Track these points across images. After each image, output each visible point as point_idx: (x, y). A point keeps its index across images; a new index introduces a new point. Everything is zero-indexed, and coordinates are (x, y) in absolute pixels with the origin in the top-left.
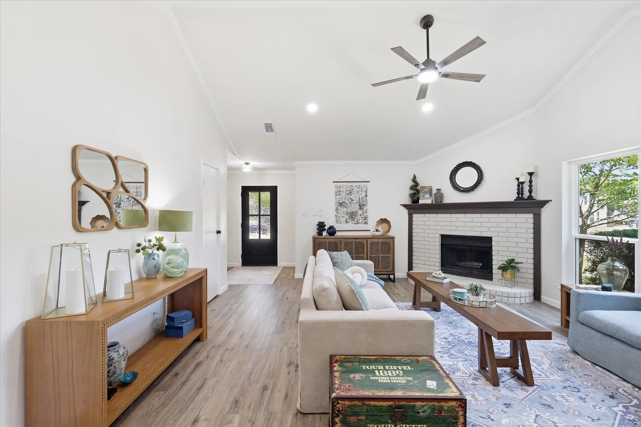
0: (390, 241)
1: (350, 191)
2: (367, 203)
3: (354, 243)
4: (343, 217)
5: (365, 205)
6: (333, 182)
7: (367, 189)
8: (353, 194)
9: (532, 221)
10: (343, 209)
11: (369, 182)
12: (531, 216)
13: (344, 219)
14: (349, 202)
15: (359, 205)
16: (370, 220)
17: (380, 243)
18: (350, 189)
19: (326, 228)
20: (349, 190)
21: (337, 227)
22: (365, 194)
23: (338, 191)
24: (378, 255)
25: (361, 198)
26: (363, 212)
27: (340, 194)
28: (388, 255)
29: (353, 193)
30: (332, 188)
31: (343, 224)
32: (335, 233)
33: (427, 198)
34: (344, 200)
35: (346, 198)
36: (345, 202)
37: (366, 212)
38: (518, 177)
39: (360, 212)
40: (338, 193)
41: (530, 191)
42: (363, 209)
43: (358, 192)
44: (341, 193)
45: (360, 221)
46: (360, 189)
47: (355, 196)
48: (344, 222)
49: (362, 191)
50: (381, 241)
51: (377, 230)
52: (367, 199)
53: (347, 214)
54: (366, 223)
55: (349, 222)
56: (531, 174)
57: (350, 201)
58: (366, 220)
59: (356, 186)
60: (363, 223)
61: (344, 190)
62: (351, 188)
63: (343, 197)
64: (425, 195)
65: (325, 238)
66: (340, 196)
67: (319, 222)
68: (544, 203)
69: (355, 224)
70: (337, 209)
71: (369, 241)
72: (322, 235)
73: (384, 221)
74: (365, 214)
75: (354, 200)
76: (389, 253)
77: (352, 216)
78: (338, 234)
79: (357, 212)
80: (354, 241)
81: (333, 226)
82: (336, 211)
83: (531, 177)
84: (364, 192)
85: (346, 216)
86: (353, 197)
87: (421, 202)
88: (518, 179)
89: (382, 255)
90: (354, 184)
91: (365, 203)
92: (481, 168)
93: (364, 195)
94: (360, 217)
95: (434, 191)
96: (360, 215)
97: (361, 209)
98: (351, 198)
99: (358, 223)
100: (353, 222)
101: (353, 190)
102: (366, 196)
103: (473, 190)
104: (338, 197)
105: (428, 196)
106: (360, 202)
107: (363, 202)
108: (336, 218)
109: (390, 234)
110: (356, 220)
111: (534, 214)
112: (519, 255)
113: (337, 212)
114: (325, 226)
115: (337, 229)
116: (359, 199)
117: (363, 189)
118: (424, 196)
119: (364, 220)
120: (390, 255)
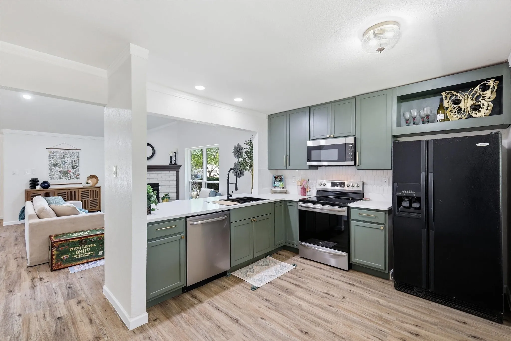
0: (98, 190)
1: (64, 156)
2: (79, 165)
3: (67, 193)
4: (57, 174)
5: (77, 166)
6: (47, 148)
7: (79, 155)
8: (67, 158)
9: (176, 175)
10: (56, 168)
11: (81, 150)
13: (58, 176)
14: (63, 164)
15: (72, 166)
16: (81, 176)
17: (89, 191)
18: (63, 154)
19: (40, 183)
20: (62, 155)
21: (50, 182)
22: (77, 158)
23: (52, 156)
24: (88, 200)
25: (73, 161)
26: (76, 171)
27: (54, 158)
28: (96, 199)
29: (67, 157)
30: (47, 153)
31: (56, 180)
32: (49, 186)
34: (57, 162)
35: (60, 160)
36: (59, 164)
37: (78, 171)
38: (170, 154)
39: (73, 171)
40: (52, 157)
41: (175, 161)
42: (75, 168)
43: (70, 157)
44: (55, 157)
45: (73, 177)
46: (73, 155)
47: (68, 160)
48: (58, 178)
49: (74, 156)
50: (90, 189)
51: (87, 183)
52: (79, 162)
53: (61, 172)
54: (78, 178)
55: (62, 178)
56: (175, 153)
57: (64, 163)
58: (78, 177)
59: (69, 152)
60: (75, 179)
61: (58, 155)
62: (64, 154)
63: (57, 160)
65: (39, 191)
66: (54, 159)
67: (32, 179)
68: (180, 166)
69: (69, 179)
70: (50, 169)
71: (80, 191)
72: (35, 188)
73: (93, 177)
74: (77, 172)
75: (67, 162)
76: (96, 197)
77: (65, 173)
78: (51, 187)
79: (70, 171)
80: (67, 191)
81: (47, 182)
82: (49, 170)
84: (76, 157)
85: (60, 174)
86: (66, 160)
89: (90, 199)
90: (67, 151)
91: (77, 165)
92: (154, 146)
93: (76, 159)
94: (73, 174)
96: (73, 173)
97: (73, 168)
98: (64, 161)
99: (71, 179)
100: (67, 178)
101: (66, 155)
102: (78, 160)
103: (151, 159)
104: (52, 160)
106: (73, 164)
107: (76, 164)
108: (49, 175)
109: (97, 185)
110: (69, 177)
111: (177, 172)
112: (170, 191)
113: (51, 171)
114: (38, 181)
115: (51, 184)
116: (72, 162)
117: (76, 155)
119: (76, 176)
120: (97, 199)
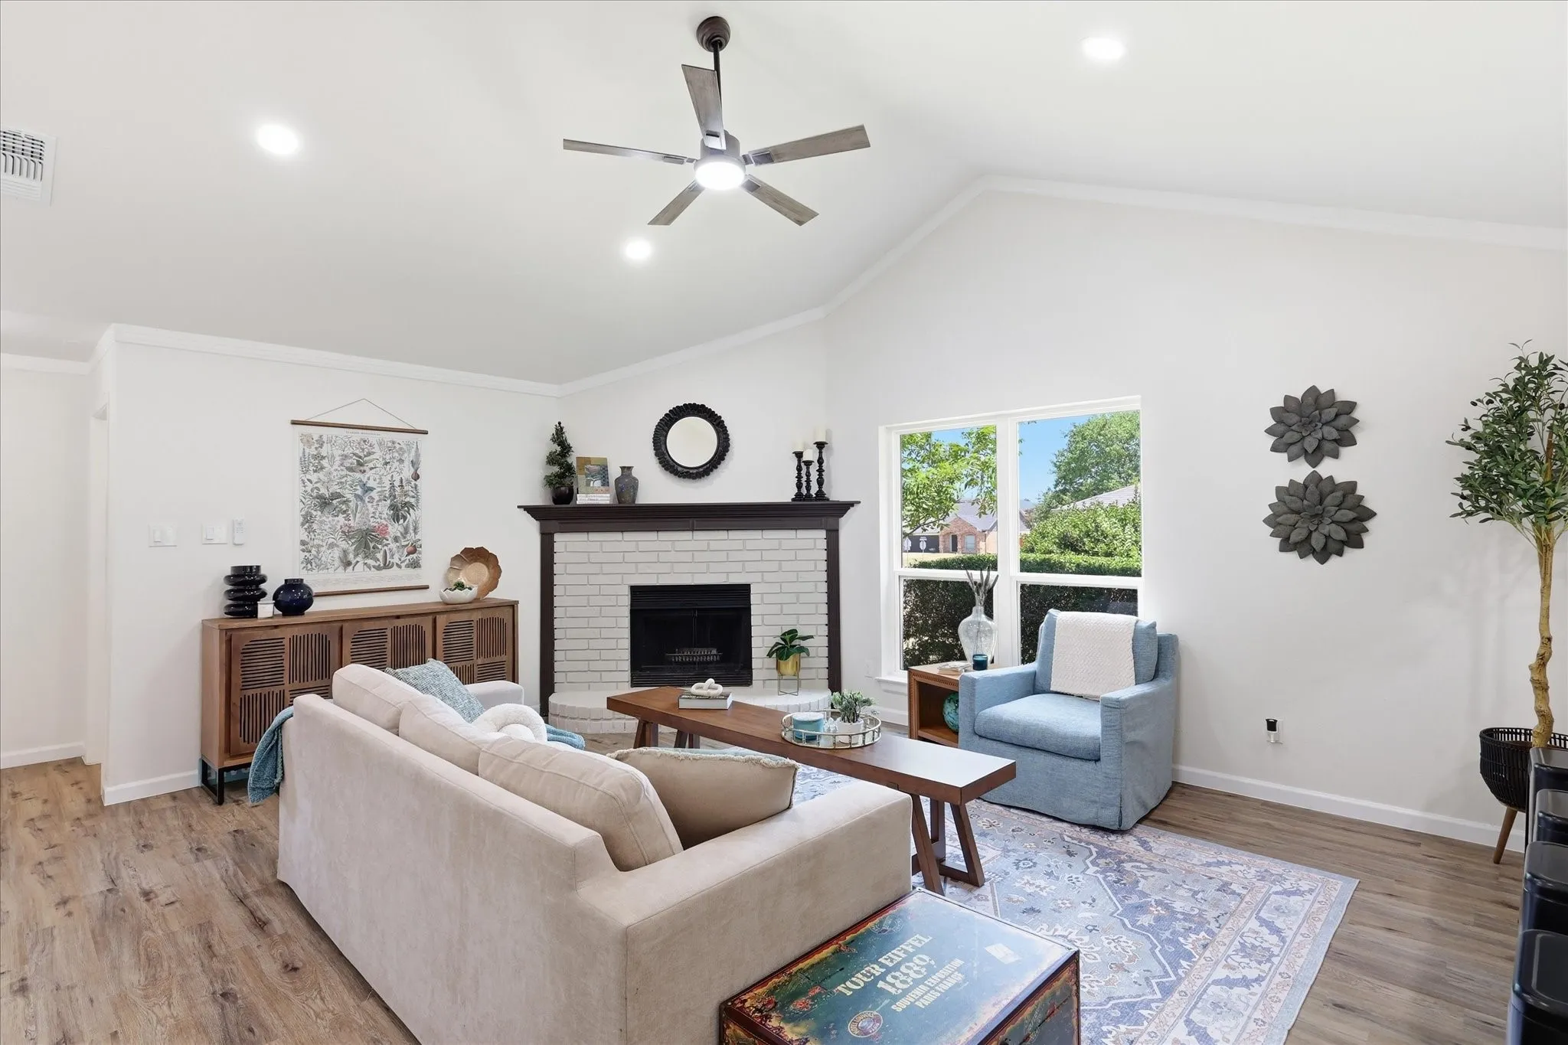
0: (505, 615)
1: (360, 457)
2: (418, 500)
3: (388, 632)
4: (331, 546)
5: (412, 506)
6: (294, 423)
7: (417, 455)
8: (371, 469)
9: (823, 544)
10: (331, 518)
11: (426, 433)
12: (822, 534)
13: (337, 553)
14: (357, 496)
15: (393, 507)
16: (426, 555)
17: (474, 624)
18: (357, 452)
19: (270, 587)
20: (354, 454)
21: (315, 581)
22: (412, 470)
23: (315, 457)
24: (468, 664)
25: (397, 484)
26: (406, 530)
27: (322, 468)
28: (498, 659)
29: (371, 465)
30: (291, 445)
31: (331, 571)
32: (308, 603)
33: (596, 491)
34: (335, 488)
35: (343, 480)
36: (339, 496)
37: (415, 530)
38: (799, 450)
39: (394, 529)
40: (313, 462)
41: (820, 482)
42: (405, 518)
43: (387, 463)
44: (325, 463)
45: (396, 560)
46: (396, 454)
47: (377, 477)
48: (337, 563)
49: (401, 461)
50: (476, 616)
51: (460, 586)
52: (418, 488)
53: (347, 535)
54: (415, 565)
55: (354, 562)
56: (821, 446)
57: (359, 492)
58: (415, 556)
59: (380, 444)
60: (403, 565)
61: (337, 453)
62: (363, 450)
63: (333, 477)
64: (592, 482)
65: (276, 627)
66: (321, 475)
67: (236, 569)
68: (844, 507)
69: (378, 568)
70: (307, 519)
71: (442, 621)
72: (253, 614)
73: (477, 555)
74: (411, 536)
75: (371, 489)
76: (501, 651)
77: (367, 541)
78: (318, 606)
79: (383, 530)
80: (389, 625)
81: (302, 580)
82: (303, 524)
83: (820, 453)
84: (407, 463)
85: (344, 545)
86: (371, 478)
87: (582, 499)
88: (799, 455)
89: (480, 661)
90: (373, 437)
91: (412, 501)
92: (726, 424)
93: (407, 472)
94: (393, 546)
95: (614, 473)
96: (396, 539)
97: (396, 518)
98: (361, 481)
99: (387, 566)
100: (370, 562)
101: (369, 454)
102: (416, 477)
103: (708, 474)
104: (314, 477)
105: (598, 483)
106: (395, 497)
107: (406, 495)
108: (303, 551)
109: (499, 594)
110: (380, 556)
111: (827, 531)
112: (803, 620)
113: (310, 530)
114: (263, 580)
115: (315, 590)
116: (392, 486)
117: (406, 455)
118: (588, 485)
119: (409, 553)
120: (504, 658)
